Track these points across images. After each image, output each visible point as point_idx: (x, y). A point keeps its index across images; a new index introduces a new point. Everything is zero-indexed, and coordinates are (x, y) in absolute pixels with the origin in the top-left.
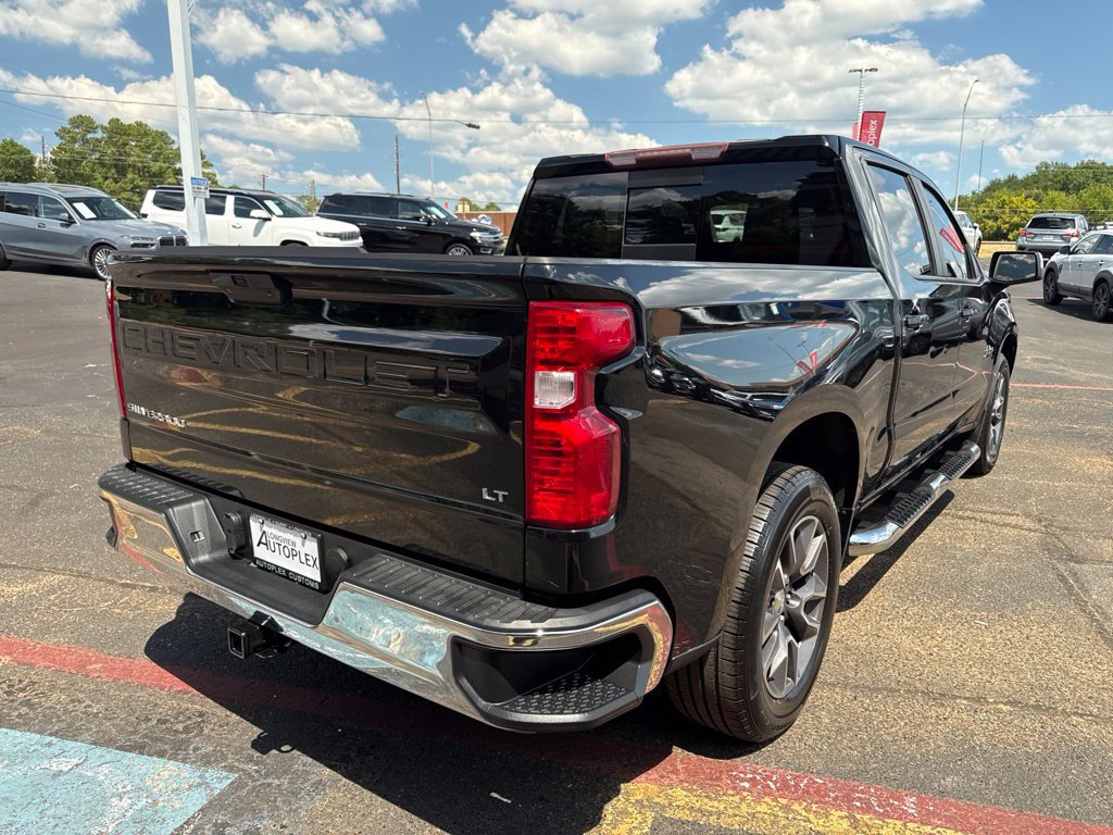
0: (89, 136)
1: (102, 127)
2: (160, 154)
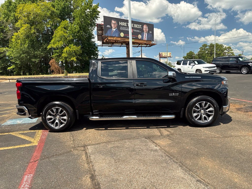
0: (206, 48)
1: (209, 46)
2: (220, 49)
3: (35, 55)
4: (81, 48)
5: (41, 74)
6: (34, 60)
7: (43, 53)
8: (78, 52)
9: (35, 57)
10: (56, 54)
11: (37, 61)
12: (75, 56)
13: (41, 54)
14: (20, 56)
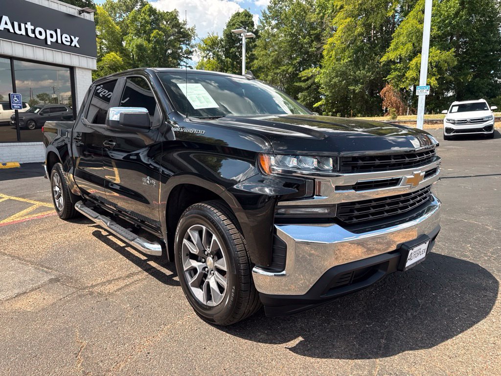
3: (355, 77)
4: (454, 54)
5: (360, 115)
6: (352, 88)
7: (371, 73)
8: (446, 65)
9: (356, 81)
10: (397, 73)
11: (358, 88)
12: (436, 73)
13: (368, 74)
14: (330, 81)
